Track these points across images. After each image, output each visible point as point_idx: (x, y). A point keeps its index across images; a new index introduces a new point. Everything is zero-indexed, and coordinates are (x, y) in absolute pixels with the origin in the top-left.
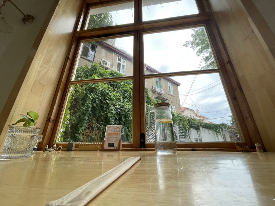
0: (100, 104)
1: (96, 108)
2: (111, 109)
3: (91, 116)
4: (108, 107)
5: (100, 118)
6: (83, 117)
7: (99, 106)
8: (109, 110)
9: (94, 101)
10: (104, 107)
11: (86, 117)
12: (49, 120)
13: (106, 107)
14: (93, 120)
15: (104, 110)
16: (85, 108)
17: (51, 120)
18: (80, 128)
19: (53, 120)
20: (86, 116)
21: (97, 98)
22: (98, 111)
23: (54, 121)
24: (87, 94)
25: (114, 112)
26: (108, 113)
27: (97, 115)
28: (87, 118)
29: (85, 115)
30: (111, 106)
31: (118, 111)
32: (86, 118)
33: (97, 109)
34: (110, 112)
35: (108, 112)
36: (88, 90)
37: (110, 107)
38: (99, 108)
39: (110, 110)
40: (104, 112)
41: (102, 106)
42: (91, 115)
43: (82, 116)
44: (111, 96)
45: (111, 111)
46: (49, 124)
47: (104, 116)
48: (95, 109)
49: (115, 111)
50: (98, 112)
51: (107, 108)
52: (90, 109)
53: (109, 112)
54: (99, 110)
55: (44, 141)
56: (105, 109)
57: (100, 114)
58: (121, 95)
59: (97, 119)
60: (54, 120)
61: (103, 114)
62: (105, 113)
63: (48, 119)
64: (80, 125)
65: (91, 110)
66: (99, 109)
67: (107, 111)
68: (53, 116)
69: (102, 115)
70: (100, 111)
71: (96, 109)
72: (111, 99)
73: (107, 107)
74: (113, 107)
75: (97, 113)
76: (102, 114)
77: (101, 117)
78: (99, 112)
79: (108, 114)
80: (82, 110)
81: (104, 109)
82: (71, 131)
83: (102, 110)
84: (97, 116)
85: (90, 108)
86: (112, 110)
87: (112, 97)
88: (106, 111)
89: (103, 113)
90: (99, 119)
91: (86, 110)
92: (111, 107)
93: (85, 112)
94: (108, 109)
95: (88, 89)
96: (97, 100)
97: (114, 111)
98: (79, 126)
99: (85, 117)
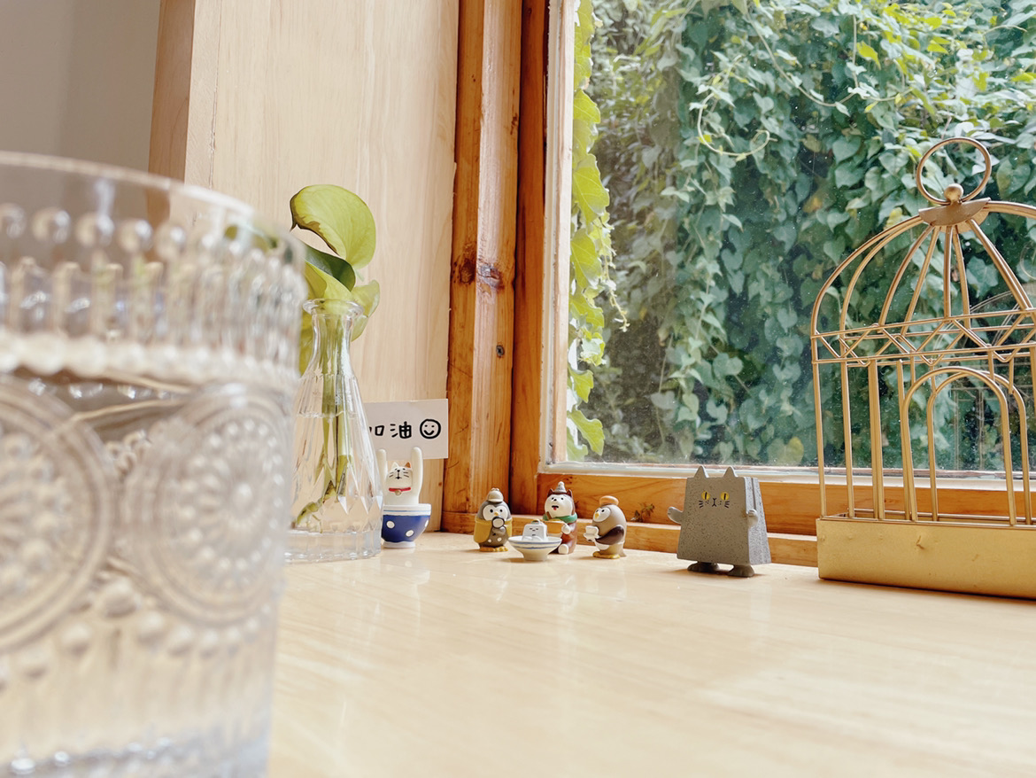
0: (791, 144)
1: (771, 183)
2: (900, 162)
3: (733, 250)
4: (871, 152)
5: (809, 257)
6: (682, 266)
7: (788, 154)
8: (883, 171)
9: (741, 120)
10: (831, 156)
11: (702, 262)
12: (466, 275)
13: (850, 159)
14: (755, 279)
15: (839, 185)
16: (690, 189)
17: (479, 265)
18: (674, 347)
19: (497, 265)
20: (700, 251)
21: (765, 91)
22: (788, 199)
23: (508, 276)
24: (683, 73)
25: (935, 181)
26: (881, 200)
27: (785, 236)
28: (714, 268)
29: (695, 249)
30: (896, 135)
31: (976, 170)
32: (703, 271)
33: (779, 187)
34: (901, 187)
35: (875, 197)
36: (686, 39)
37: (889, 146)
38: (793, 173)
39: (900, 174)
40: (839, 204)
41: (810, 152)
42: (737, 245)
43: (673, 258)
44: (883, 44)
45: (908, 181)
46: (477, 303)
47: (848, 230)
48: (760, 194)
49: (945, 170)
50: (786, 207)
51: (858, 161)
52: (725, 196)
53: (888, 189)
54: (795, 195)
55: (473, 452)
56: (843, 177)
57: (806, 225)
58: (971, 23)
59: (790, 271)
60: (502, 269)
61: (834, 219)
62: (856, 204)
63: (461, 262)
64: (671, 329)
65: (731, 202)
66: (792, 188)
67: (868, 184)
68: (489, 237)
69: (826, 227)
70: (801, 197)
71: (767, 191)
72: (885, 74)
73: (862, 149)
74: (918, 141)
75: (782, 217)
76: (821, 220)
77: (819, 245)
78: (793, 210)
79: (882, 215)
80: (665, 214)
81: (837, 173)
82: (619, 371)
83: (814, 187)
84: (782, 243)
85: (719, 187)
86: (911, 166)
87: (892, 49)
88: (861, 184)
89: (828, 210)
90: (800, 264)
91: (698, 206)
92: (897, 141)
93: (690, 224)
94: (876, 163)
95: (679, 29)
96: (766, 104)
97: (940, 174)
98: (662, 335)
99: (694, 261)
